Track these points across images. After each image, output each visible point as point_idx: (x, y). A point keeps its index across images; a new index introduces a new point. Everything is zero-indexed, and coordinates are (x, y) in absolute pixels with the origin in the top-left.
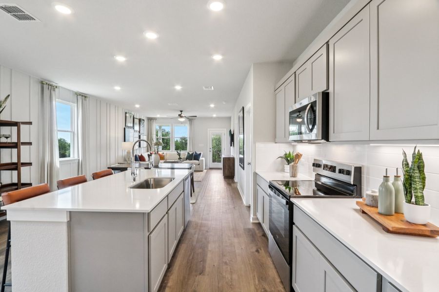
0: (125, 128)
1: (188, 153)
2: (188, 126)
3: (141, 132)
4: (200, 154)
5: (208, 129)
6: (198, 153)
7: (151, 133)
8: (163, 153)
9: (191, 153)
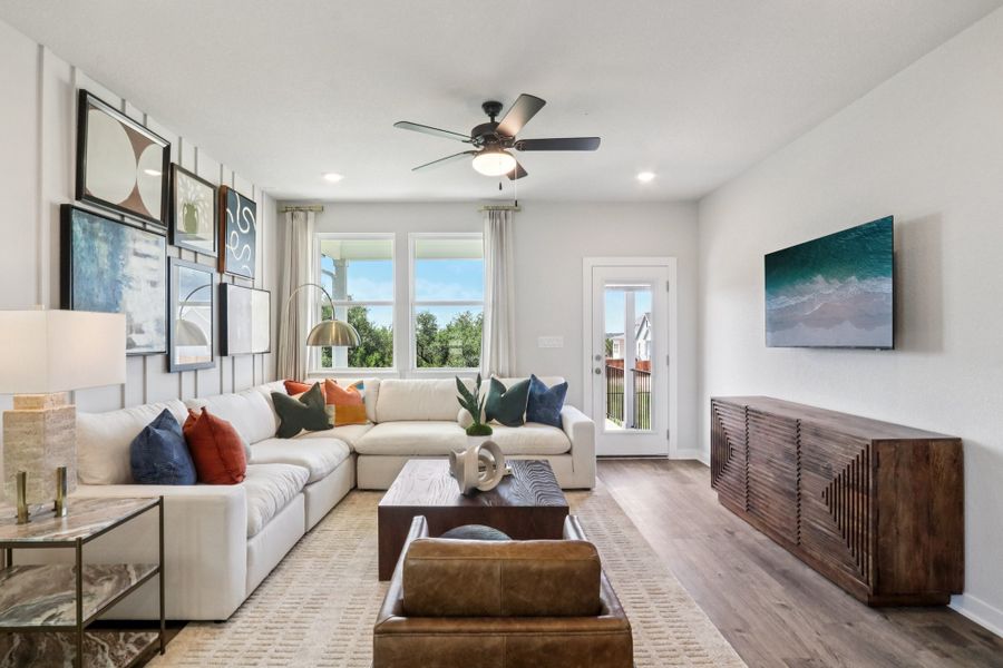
0: (65, 212)
1: (497, 385)
2: (480, 241)
3: (229, 266)
4: (562, 389)
5: (588, 262)
6: (550, 382)
7: (295, 284)
8: (360, 386)
9: (509, 384)
